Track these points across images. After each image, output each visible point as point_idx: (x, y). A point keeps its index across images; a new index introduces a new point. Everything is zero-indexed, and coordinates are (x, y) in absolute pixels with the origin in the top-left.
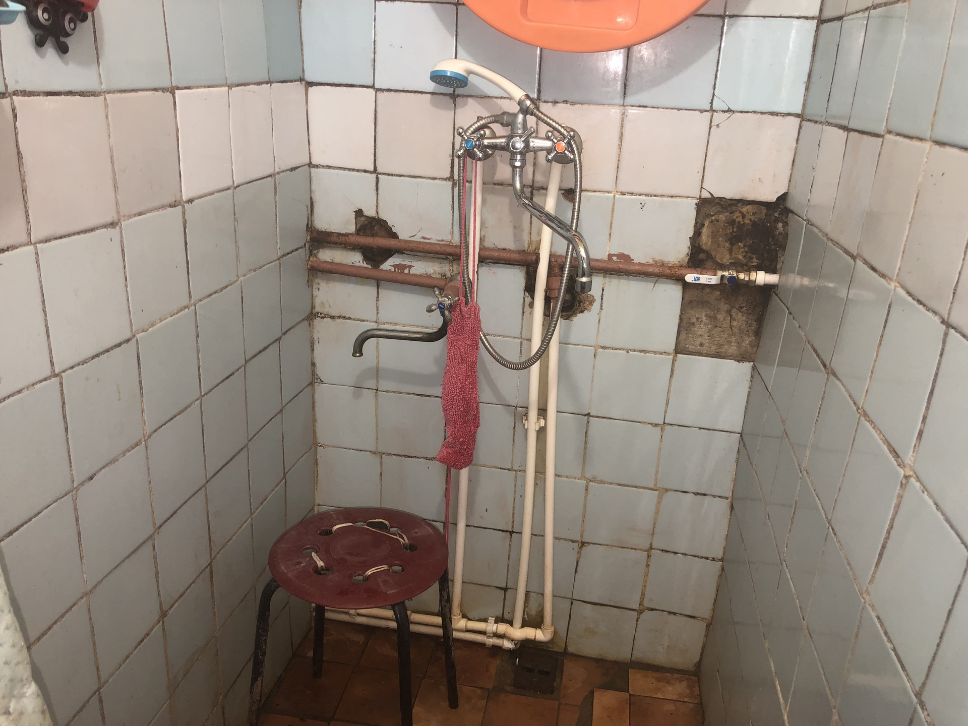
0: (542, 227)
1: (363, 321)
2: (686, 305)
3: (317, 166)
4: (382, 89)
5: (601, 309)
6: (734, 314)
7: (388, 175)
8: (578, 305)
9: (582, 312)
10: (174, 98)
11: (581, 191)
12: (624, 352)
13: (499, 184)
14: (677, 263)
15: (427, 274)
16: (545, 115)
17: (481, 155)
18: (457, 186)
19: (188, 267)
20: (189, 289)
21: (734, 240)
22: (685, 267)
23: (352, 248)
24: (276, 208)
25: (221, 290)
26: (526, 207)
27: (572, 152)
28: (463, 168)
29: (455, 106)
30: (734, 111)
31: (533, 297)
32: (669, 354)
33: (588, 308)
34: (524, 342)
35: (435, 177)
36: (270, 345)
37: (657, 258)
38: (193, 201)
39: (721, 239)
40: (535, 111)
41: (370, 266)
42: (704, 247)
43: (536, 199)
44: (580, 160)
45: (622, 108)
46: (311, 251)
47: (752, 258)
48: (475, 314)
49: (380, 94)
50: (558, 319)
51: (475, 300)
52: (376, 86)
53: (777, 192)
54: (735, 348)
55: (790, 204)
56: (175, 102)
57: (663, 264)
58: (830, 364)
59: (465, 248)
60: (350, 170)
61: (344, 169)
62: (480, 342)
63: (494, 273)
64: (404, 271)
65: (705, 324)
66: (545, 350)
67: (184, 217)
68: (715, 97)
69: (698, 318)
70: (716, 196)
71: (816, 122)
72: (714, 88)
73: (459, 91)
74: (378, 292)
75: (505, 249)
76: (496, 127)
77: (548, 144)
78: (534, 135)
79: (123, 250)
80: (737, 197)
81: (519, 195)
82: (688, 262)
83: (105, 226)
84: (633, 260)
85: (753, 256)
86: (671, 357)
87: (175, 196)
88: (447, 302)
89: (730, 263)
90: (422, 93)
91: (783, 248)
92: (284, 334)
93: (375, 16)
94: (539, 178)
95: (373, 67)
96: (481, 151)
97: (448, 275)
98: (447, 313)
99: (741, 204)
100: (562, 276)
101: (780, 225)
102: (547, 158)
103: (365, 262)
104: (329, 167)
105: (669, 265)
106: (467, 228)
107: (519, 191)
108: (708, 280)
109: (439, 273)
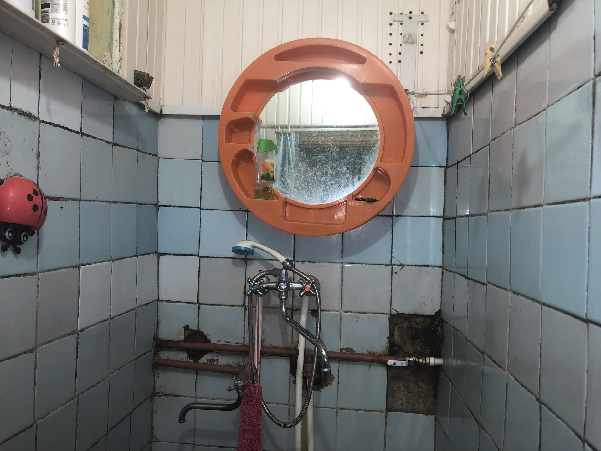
0: (299, 336)
1: (187, 397)
2: (390, 379)
3: (162, 301)
4: (203, 256)
5: (338, 383)
6: (419, 385)
7: (206, 305)
8: (324, 381)
9: (327, 386)
10: (79, 271)
11: (321, 311)
12: (355, 411)
13: (272, 308)
14: (381, 353)
15: (228, 364)
16: (298, 270)
17: (261, 294)
18: (247, 311)
19: (76, 372)
20: (76, 386)
21: (413, 338)
22: (387, 356)
23: (181, 350)
24: (135, 329)
25: (96, 384)
26: (288, 322)
27: (314, 291)
28: (251, 301)
29: (246, 265)
30: (404, 265)
31: (295, 377)
32: (383, 412)
33: (330, 383)
34: (291, 407)
35: (234, 305)
36: (124, 418)
37: (370, 350)
38: (84, 330)
39: (406, 338)
40: (292, 268)
41: (192, 361)
42: (397, 343)
43: (295, 317)
44: (319, 294)
45: (341, 264)
46: (155, 353)
47: (426, 349)
48: (258, 391)
49: (202, 260)
50: (312, 391)
51: (259, 382)
52: (200, 255)
53: (435, 310)
54: (423, 406)
55: (444, 317)
56: (80, 273)
57: (373, 354)
58: (480, 420)
59: (252, 348)
60: (182, 302)
61: (179, 302)
62: (262, 409)
63: (271, 362)
64: (213, 363)
65: (403, 391)
66: (304, 414)
67: (77, 341)
68: (393, 258)
69: (398, 388)
70: (400, 312)
71: (450, 271)
72: (392, 253)
73: (248, 257)
74: (197, 378)
75: (277, 347)
76: (270, 277)
77: (300, 286)
78: (292, 281)
79: (35, 366)
80: (412, 313)
81: (284, 316)
82: (388, 352)
83: (26, 352)
84: (355, 352)
85: (426, 347)
86: (384, 414)
87: (73, 328)
88: (241, 383)
89: (413, 352)
90: (227, 258)
91: (443, 341)
92: (134, 409)
93: (201, 218)
94: (296, 304)
95: (199, 245)
96: (261, 291)
97: (242, 364)
98: (240, 391)
99: (415, 317)
100: (313, 363)
101: (439, 329)
102: (300, 294)
103: (189, 358)
104: (170, 301)
105: (377, 354)
106: (253, 335)
107: (284, 314)
108: (401, 364)
109: (236, 364)
